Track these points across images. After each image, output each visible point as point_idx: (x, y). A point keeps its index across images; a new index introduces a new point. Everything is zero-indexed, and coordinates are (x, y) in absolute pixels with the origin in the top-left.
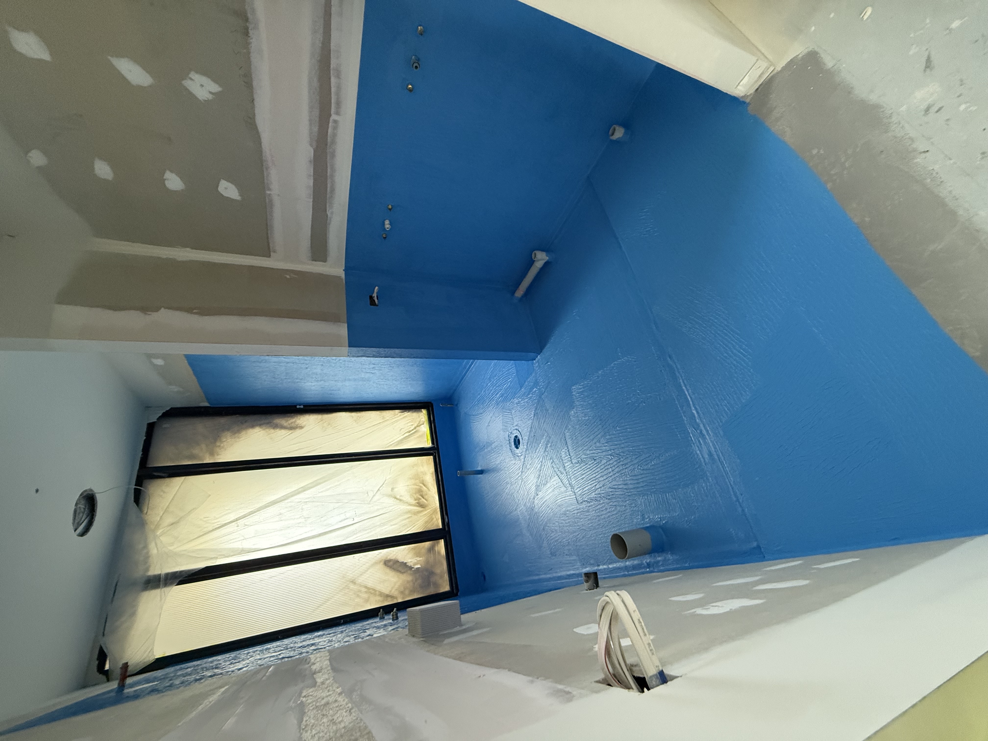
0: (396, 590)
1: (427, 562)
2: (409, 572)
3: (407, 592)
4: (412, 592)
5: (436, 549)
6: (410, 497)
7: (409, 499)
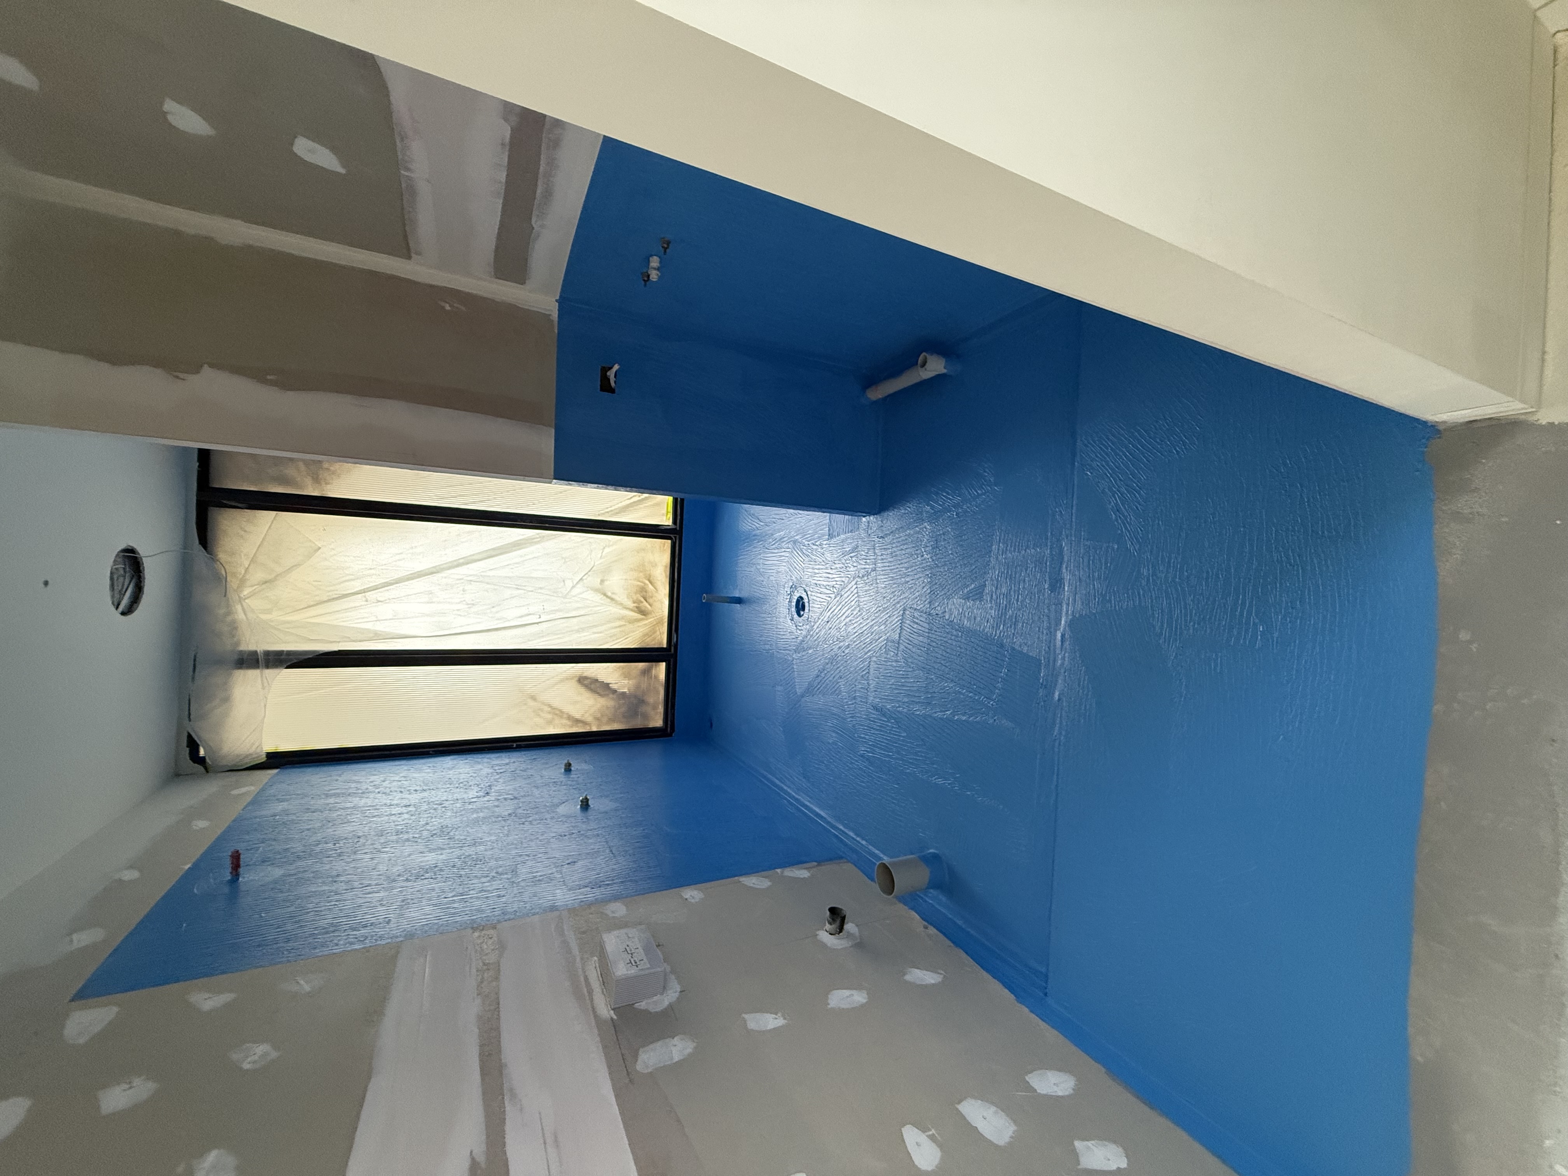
0: (591, 715)
1: (638, 687)
2: (611, 696)
3: (605, 720)
4: (611, 720)
5: (654, 672)
6: (628, 598)
7: (626, 600)
